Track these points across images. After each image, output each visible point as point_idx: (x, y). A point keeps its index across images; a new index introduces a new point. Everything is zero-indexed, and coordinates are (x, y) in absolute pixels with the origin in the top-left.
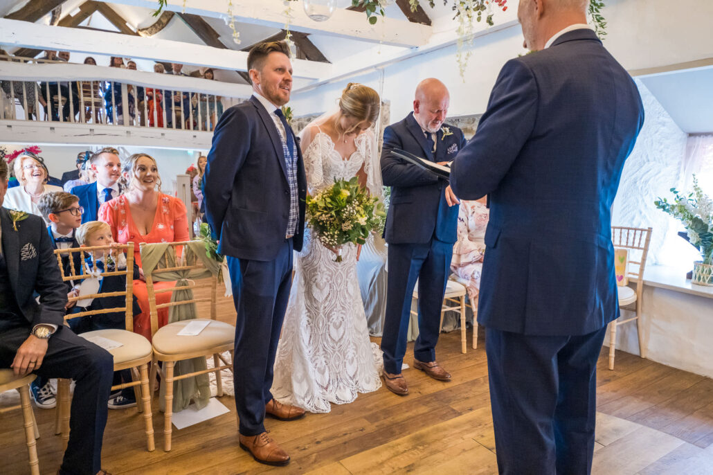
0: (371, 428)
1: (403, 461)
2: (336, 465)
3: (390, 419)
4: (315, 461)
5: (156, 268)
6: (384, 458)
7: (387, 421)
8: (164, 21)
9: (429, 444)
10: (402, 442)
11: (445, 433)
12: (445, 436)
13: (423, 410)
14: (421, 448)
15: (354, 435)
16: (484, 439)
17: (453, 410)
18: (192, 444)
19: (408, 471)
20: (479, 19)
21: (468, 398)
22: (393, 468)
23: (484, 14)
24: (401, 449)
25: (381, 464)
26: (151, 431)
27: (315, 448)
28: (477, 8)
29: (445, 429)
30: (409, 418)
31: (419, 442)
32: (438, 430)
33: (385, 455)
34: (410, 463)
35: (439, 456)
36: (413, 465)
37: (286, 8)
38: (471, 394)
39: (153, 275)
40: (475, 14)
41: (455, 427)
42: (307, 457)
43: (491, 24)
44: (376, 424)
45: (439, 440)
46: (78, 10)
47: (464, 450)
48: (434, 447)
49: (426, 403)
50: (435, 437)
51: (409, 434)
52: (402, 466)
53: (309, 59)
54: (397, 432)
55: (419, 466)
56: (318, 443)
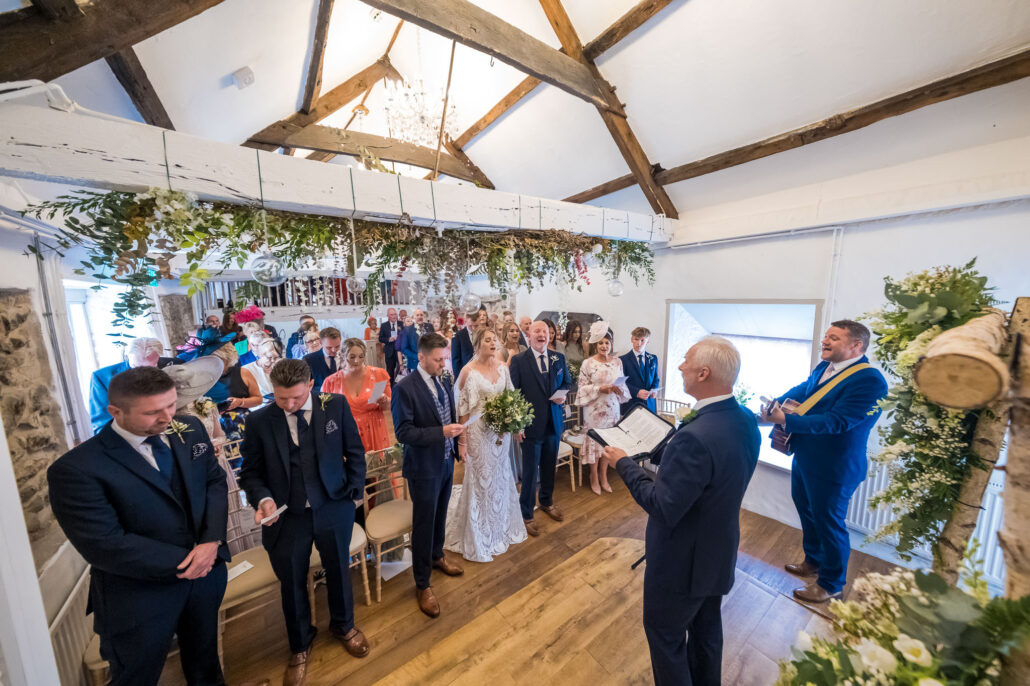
0: (515, 569)
1: (536, 603)
2: (493, 610)
3: (526, 559)
4: (479, 604)
6: (525, 601)
7: (524, 561)
9: (553, 585)
10: (536, 585)
11: (564, 573)
12: (563, 576)
13: (548, 549)
14: (548, 589)
15: (504, 576)
16: (587, 577)
17: (569, 547)
19: (540, 611)
20: (572, 288)
21: (577, 535)
22: (530, 609)
23: (576, 285)
24: (535, 591)
25: (523, 606)
26: (368, 592)
27: (478, 591)
28: (571, 281)
29: (563, 570)
30: (540, 557)
31: (547, 583)
32: (558, 572)
33: (526, 597)
34: (542, 603)
35: (560, 595)
36: (542, 606)
38: (578, 531)
40: (570, 285)
41: (570, 567)
42: (474, 599)
43: (581, 291)
44: (518, 565)
45: (558, 581)
47: (576, 589)
48: (556, 587)
49: (550, 542)
50: (556, 578)
51: (541, 574)
52: (536, 607)
54: (532, 570)
55: (547, 605)
56: (480, 586)
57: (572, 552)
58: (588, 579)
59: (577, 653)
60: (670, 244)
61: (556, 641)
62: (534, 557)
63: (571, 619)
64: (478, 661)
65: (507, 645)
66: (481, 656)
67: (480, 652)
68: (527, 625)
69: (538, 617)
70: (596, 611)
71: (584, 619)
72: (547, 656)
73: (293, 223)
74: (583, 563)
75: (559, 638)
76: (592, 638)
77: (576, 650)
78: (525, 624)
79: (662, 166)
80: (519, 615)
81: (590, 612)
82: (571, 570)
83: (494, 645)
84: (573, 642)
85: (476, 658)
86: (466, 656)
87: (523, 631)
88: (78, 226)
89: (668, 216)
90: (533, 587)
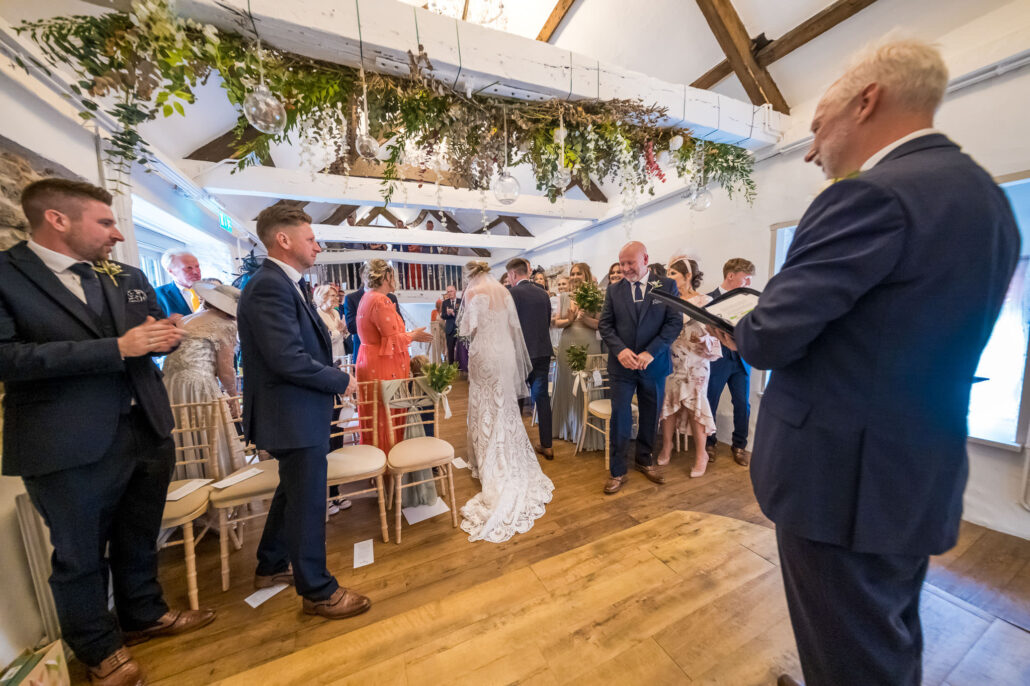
0: (560, 532)
1: (585, 570)
2: (527, 570)
3: (576, 524)
4: (512, 562)
5: (392, 398)
6: (569, 566)
7: (573, 526)
8: (422, 217)
9: (609, 553)
10: (586, 550)
11: (623, 542)
12: (623, 546)
13: (605, 516)
14: (601, 557)
15: (545, 538)
16: (657, 551)
17: (631, 517)
18: (417, 538)
19: (589, 581)
20: (642, 192)
21: (644, 506)
22: (576, 576)
23: (647, 188)
24: (583, 556)
25: (566, 571)
27: (512, 549)
28: (641, 183)
29: (623, 539)
30: (593, 524)
31: (600, 550)
32: (616, 540)
33: (569, 562)
34: (592, 572)
35: (617, 566)
36: (592, 575)
37: (482, 196)
38: (646, 503)
39: (390, 404)
40: (639, 188)
41: (633, 536)
42: (506, 557)
43: (653, 194)
44: (565, 528)
45: (616, 549)
46: (368, 215)
47: (640, 562)
48: (613, 556)
49: (608, 510)
50: (614, 546)
51: (593, 540)
52: (584, 575)
53: (519, 235)
54: (582, 536)
55: (599, 575)
56: (516, 544)
57: (636, 522)
58: (658, 553)
59: (640, 641)
60: (779, 147)
61: (608, 620)
62: (585, 522)
63: (632, 597)
64: (499, 625)
65: (541, 613)
66: (503, 619)
67: (502, 614)
68: (569, 594)
69: (585, 587)
70: (670, 592)
71: (651, 599)
72: (594, 637)
73: (301, 75)
74: (651, 535)
75: (614, 617)
76: (663, 626)
77: (639, 636)
78: (566, 592)
79: (768, 37)
80: (560, 582)
81: (660, 593)
82: (633, 541)
83: (523, 610)
84: (634, 625)
85: (497, 621)
86: (484, 617)
87: (563, 600)
88: (66, 44)
89: (775, 109)
90: (581, 552)
